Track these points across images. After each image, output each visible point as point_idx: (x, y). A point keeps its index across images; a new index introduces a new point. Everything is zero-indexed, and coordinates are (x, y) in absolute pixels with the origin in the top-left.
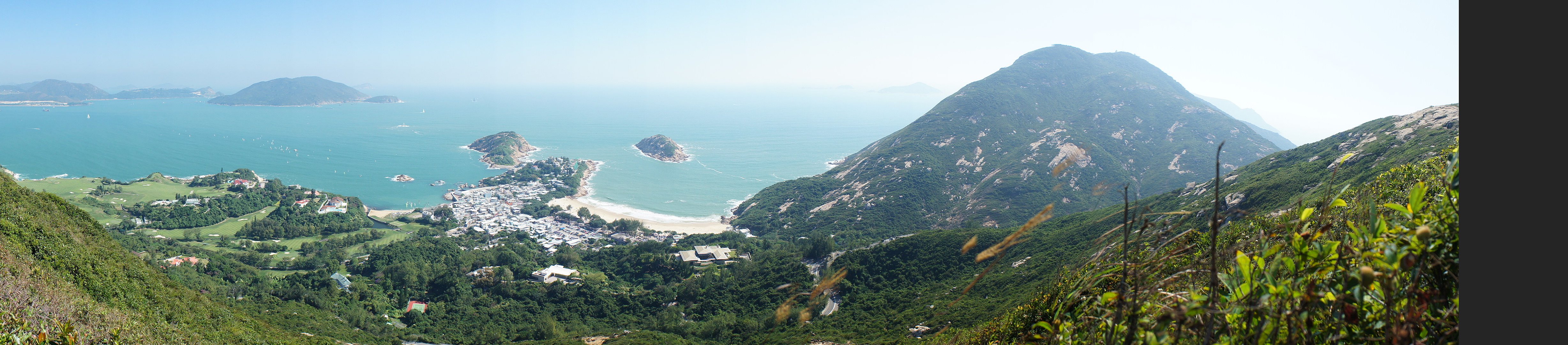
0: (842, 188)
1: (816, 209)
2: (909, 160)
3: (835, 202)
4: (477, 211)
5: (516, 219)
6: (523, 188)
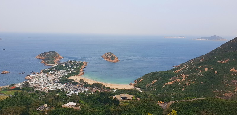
0: (177, 76)
1: (166, 84)
2: (206, 67)
3: (174, 82)
4: (40, 83)
5: (56, 85)
6: (58, 73)
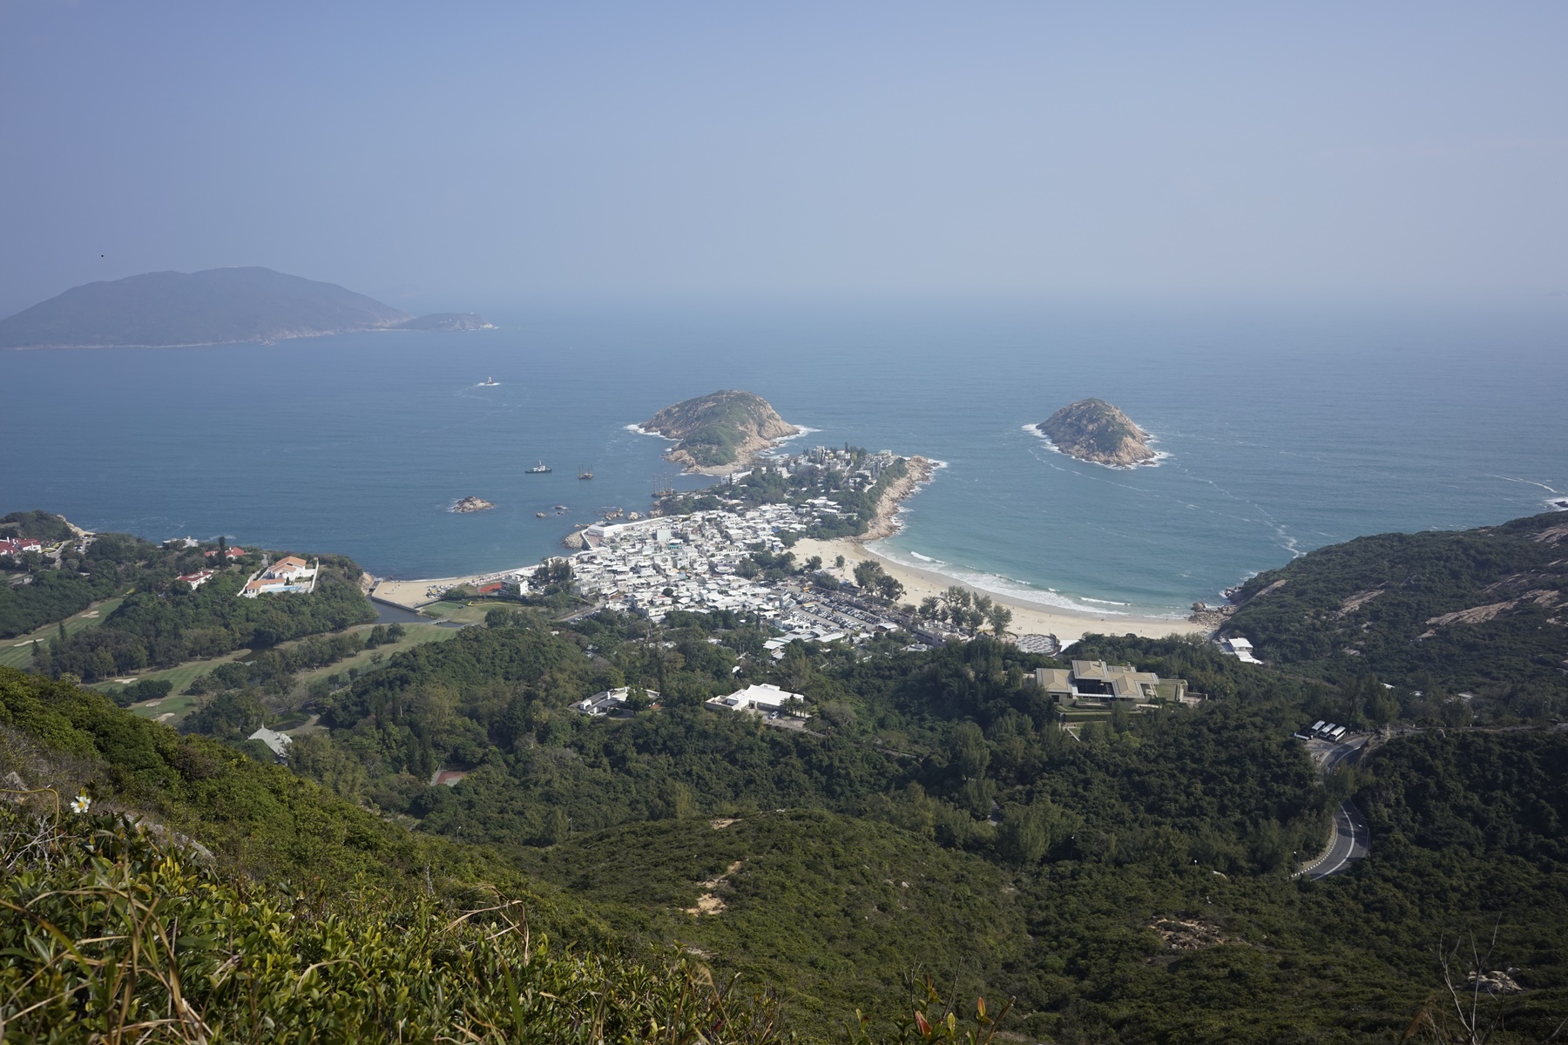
0: (1542, 570)
1: (1449, 617)
3: (1509, 606)
4: (632, 569)
5: (716, 587)
6: (747, 517)
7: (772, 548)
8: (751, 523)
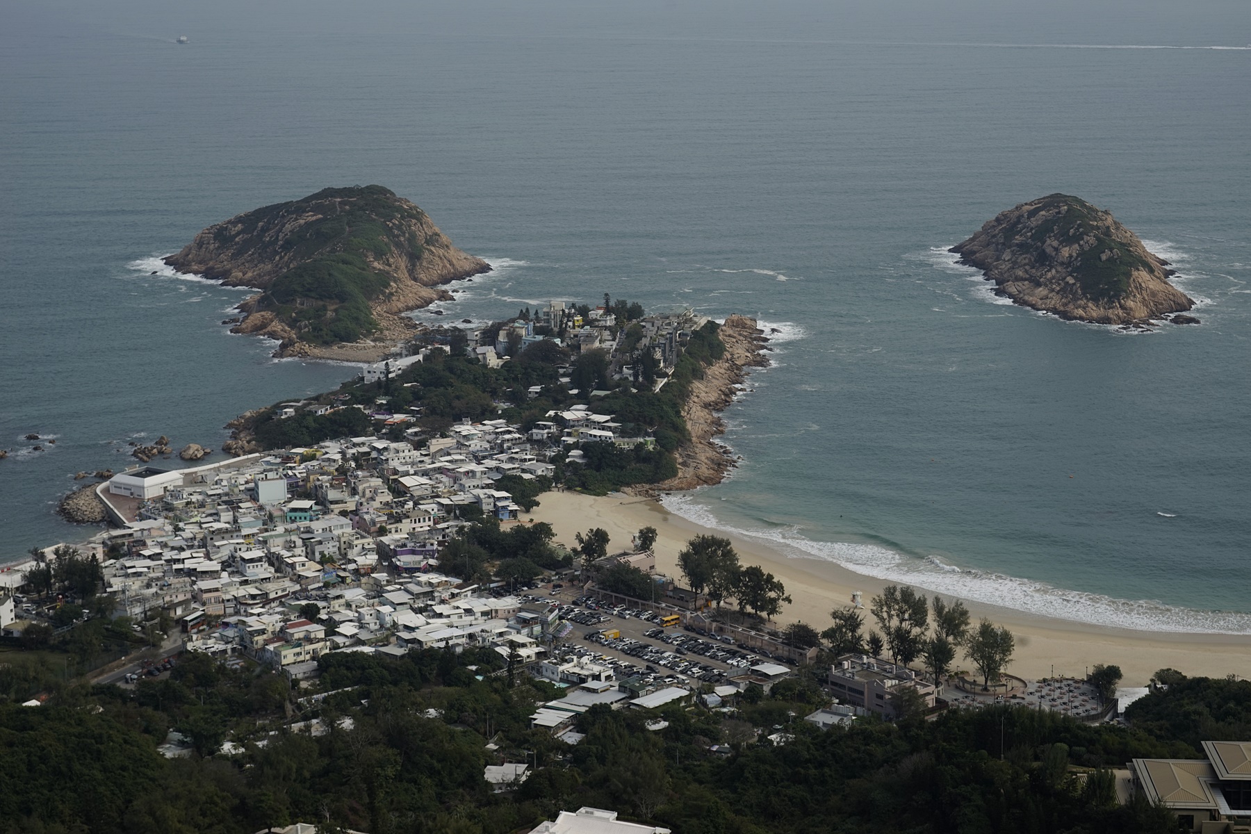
4: (225, 565)
5: (404, 597)
6: (433, 449)
7: (496, 511)
8: (442, 462)
